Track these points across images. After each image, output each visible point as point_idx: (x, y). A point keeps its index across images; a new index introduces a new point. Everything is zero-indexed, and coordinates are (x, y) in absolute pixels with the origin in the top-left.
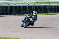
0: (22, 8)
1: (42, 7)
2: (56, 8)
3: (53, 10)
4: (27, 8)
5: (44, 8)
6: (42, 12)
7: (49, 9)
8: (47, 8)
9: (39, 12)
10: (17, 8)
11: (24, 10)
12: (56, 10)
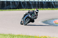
0: (6, 3)
1: (26, 2)
2: (40, 3)
3: (37, 5)
4: (11, 3)
5: (27, 4)
6: (26, 7)
7: (33, 4)
8: (31, 3)
9: (23, 7)
10: (1, 4)
11: (7, 5)
12: (40, 5)
